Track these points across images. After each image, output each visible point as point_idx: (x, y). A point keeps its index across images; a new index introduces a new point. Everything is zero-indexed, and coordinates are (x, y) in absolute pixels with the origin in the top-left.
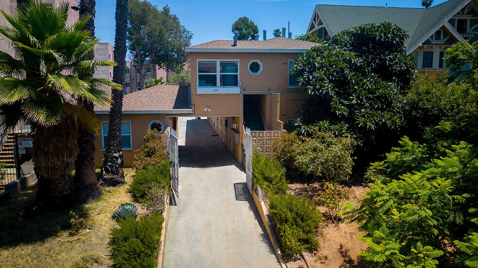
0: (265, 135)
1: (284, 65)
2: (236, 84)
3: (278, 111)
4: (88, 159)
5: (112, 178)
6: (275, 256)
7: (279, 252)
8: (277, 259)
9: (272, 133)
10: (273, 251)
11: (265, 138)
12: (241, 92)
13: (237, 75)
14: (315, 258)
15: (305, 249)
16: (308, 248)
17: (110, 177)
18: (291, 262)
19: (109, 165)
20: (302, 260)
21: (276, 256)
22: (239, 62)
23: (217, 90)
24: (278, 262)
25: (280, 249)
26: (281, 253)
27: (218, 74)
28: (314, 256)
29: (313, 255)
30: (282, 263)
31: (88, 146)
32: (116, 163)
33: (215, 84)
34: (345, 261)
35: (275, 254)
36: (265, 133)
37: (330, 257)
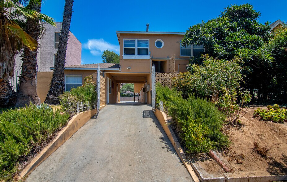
0: (165, 76)
1: (177, 43)
2: (147, 54)
3: (175, 66)
4: (28, 75)
5: (53, 98)
6: (176, 156)
7: (181, 151)
8: (180, 159)
9: (171, 74)
10: (174, 151)
11: (166, 78)
12: (150, 58)
13: (148, 49)
14: (227, 158)
15: (212, 146)
16: (216, 146)
17: (52, 97)
18: (198, 162)
19: (52, 89)
20: (211, 159)
21: (178, 156)
22: (149, 41)
23: (136, 57)
24: (181, 161)
25: (182, 148)
26: (184, 151)
27: (136, 47)
28: (225, 155)
29: (224, 153)
30: (186, 163)
31: (28, 66)
32: (57, 88)
33: (134, 54)
34: (270, 164)
35: (176, 154)
36: (165, 74)
37: (246, 157)
